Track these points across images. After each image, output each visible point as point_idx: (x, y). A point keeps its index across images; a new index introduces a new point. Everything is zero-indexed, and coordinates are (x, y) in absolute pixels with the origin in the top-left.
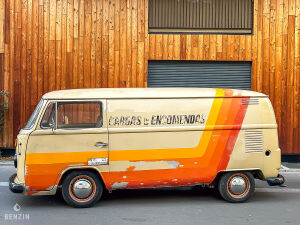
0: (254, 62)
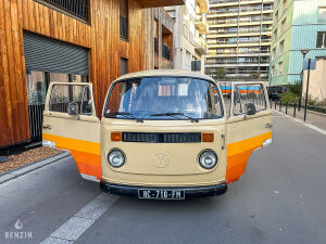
0: (93, 50)
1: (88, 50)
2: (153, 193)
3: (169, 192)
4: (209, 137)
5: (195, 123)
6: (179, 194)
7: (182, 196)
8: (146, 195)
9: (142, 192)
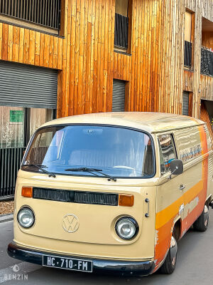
0: (64, 72)
1: (57, 72)
2: (57, 260)
3: (75, 262)
4: (127, 200)
5: (112, 182)
6: (85, 265)
7: (89, 268)
8: (50, 262)
9: (46, 258)
